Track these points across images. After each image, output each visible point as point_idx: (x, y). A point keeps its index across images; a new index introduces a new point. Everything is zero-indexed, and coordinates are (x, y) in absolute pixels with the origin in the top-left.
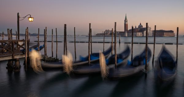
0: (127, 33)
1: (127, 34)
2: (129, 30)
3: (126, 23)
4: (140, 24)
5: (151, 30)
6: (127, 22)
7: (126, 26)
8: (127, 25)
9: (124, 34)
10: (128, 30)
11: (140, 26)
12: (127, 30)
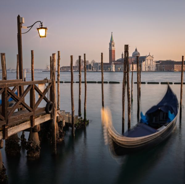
0: (114, 65)
1: (114, 68)
2: (118, 61)
3: (112, 47)
4: (136, 50)
5: (154, 60)
6: (113, 45)
7: (113, 53)
8: (114, 51)
9: (110, 67)
10: (116, 60)
11: (136, 53)
12: (114, 61)
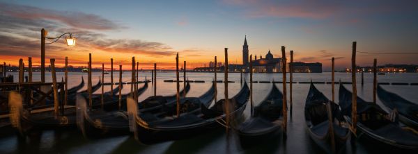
4: (269, 52)
10: (249, 61)
11: (269, 55)
